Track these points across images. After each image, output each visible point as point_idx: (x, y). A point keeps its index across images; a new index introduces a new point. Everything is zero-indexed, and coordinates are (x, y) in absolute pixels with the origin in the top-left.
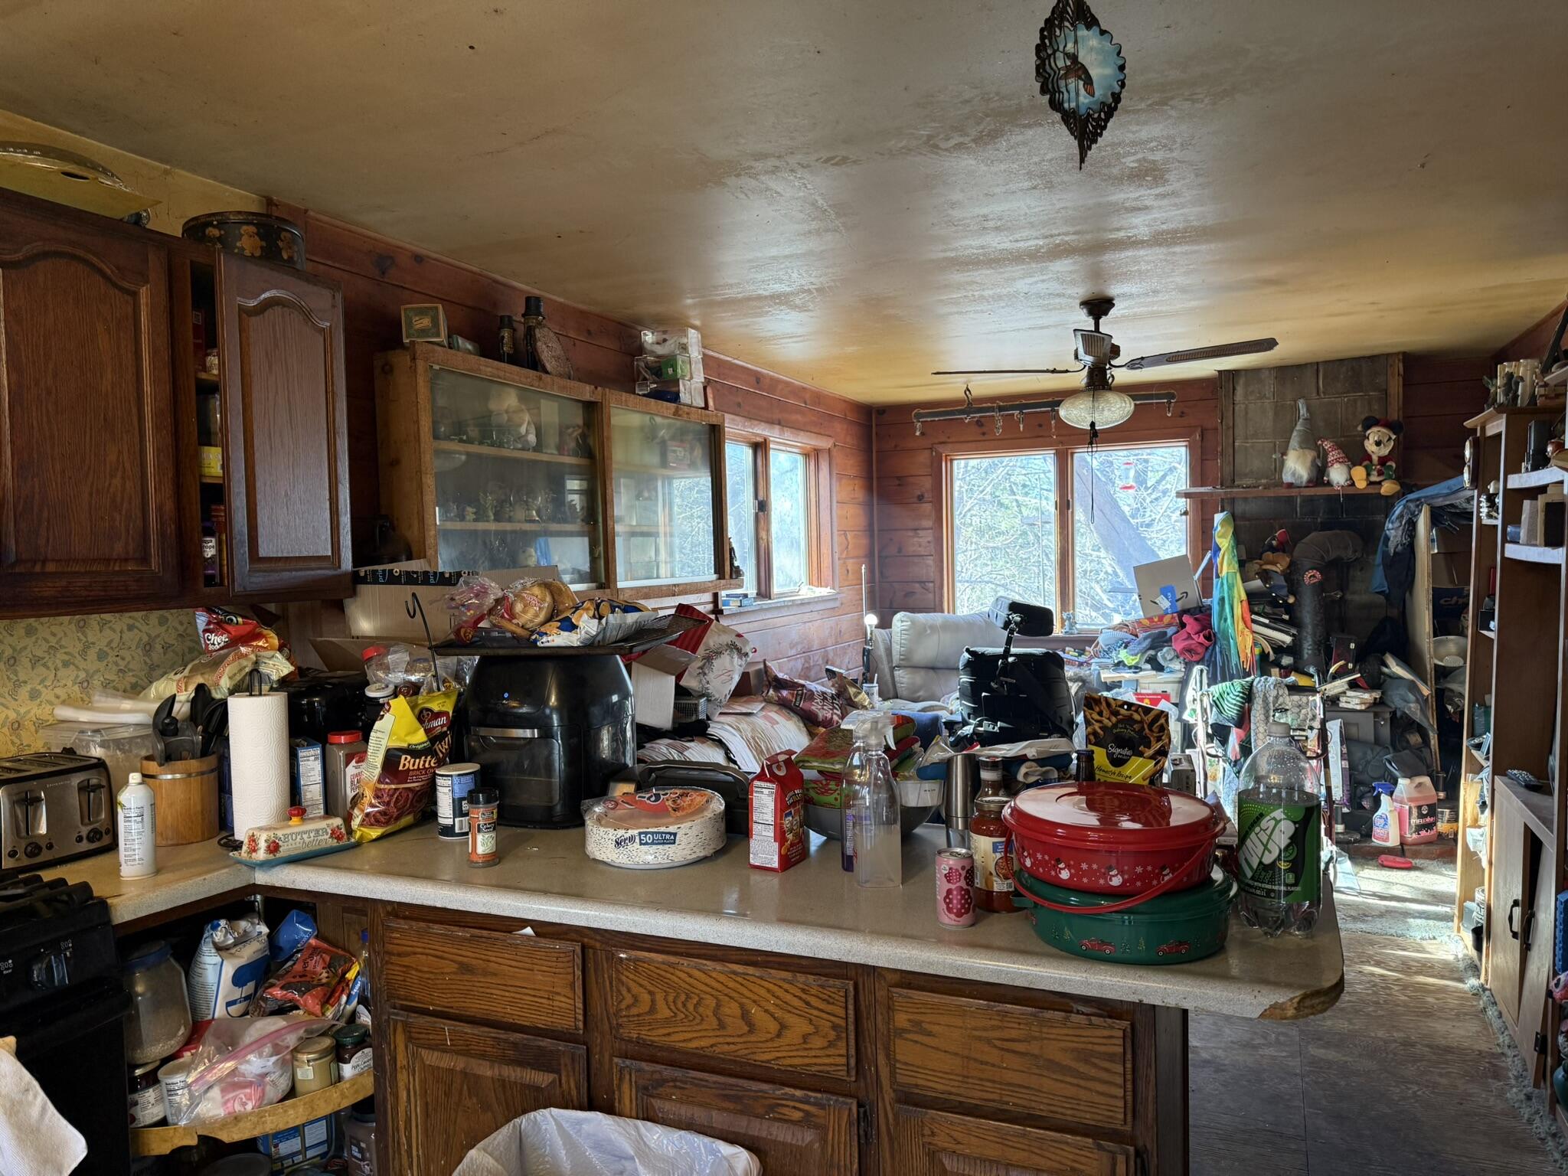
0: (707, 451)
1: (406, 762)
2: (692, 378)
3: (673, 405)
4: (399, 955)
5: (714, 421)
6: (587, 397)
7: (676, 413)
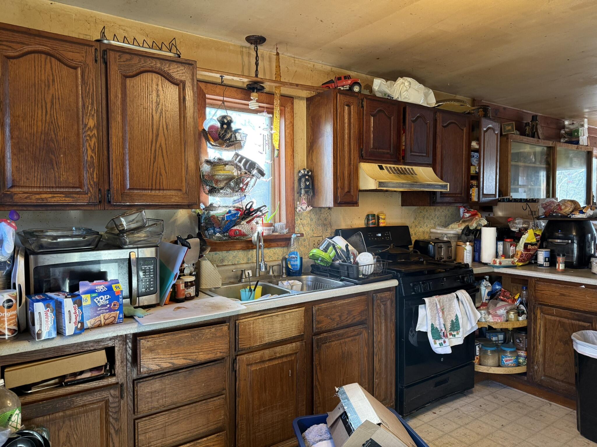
0: (586, 161)
1: (529, 247)
2: (584, 135)
3: (576, 146)
4: (540, 290)
5: (589, 150)
6: (551, 145)
7: (577, 148)
